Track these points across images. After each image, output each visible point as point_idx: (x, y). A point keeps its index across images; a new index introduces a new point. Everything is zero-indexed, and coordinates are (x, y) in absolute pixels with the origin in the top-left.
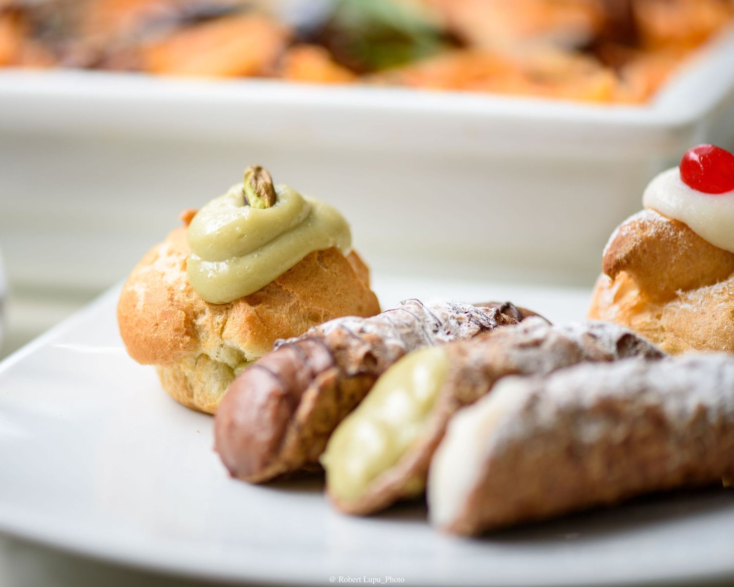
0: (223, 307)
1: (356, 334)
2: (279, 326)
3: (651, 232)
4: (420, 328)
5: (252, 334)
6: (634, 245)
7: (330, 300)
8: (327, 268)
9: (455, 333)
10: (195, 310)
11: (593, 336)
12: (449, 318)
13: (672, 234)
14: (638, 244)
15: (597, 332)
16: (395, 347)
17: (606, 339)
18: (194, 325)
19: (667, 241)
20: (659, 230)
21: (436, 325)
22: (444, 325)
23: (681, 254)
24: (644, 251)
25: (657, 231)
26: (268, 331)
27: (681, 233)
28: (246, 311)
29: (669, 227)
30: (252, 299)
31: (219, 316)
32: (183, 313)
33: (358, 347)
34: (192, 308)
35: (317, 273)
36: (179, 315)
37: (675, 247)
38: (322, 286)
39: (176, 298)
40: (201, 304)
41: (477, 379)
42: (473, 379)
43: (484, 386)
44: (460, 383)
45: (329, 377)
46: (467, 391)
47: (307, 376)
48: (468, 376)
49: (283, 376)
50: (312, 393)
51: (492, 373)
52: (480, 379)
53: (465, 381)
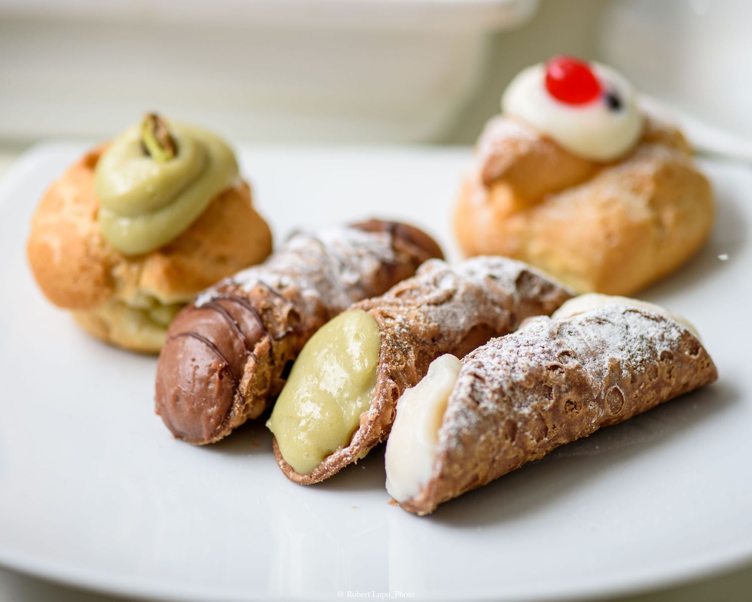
0: (137, 259)
1: (276, 290)
3: (523, 149)
5: (170, 285)
9: (360, 272)
10: (111, 262)
11: (493, 277)
12: (351, 255)
15: (496, 272)
16: (313, 298)
17: (505, 279)
18: (110, 277)
22: (348, 265)
25: (530, 151)
26: (185, 279)
28: (162, 263)
30: (167, 249)
31: (134, 267)
32: (100, 265)
33: (281, 306)
34: (109, 260)
36: (96, 269)
40: (115, 257)
41: (405, 342)
42: (401, 343)
43: (412, 349)
44: (391, 349)
45: (261, 345)
46: (399, 357)
47: (243, 345)
48: (398, 341)
49: (220, 346)
50: (250, 363)
51: (416, 333)
52: (408, 342)
53: (396, 347)
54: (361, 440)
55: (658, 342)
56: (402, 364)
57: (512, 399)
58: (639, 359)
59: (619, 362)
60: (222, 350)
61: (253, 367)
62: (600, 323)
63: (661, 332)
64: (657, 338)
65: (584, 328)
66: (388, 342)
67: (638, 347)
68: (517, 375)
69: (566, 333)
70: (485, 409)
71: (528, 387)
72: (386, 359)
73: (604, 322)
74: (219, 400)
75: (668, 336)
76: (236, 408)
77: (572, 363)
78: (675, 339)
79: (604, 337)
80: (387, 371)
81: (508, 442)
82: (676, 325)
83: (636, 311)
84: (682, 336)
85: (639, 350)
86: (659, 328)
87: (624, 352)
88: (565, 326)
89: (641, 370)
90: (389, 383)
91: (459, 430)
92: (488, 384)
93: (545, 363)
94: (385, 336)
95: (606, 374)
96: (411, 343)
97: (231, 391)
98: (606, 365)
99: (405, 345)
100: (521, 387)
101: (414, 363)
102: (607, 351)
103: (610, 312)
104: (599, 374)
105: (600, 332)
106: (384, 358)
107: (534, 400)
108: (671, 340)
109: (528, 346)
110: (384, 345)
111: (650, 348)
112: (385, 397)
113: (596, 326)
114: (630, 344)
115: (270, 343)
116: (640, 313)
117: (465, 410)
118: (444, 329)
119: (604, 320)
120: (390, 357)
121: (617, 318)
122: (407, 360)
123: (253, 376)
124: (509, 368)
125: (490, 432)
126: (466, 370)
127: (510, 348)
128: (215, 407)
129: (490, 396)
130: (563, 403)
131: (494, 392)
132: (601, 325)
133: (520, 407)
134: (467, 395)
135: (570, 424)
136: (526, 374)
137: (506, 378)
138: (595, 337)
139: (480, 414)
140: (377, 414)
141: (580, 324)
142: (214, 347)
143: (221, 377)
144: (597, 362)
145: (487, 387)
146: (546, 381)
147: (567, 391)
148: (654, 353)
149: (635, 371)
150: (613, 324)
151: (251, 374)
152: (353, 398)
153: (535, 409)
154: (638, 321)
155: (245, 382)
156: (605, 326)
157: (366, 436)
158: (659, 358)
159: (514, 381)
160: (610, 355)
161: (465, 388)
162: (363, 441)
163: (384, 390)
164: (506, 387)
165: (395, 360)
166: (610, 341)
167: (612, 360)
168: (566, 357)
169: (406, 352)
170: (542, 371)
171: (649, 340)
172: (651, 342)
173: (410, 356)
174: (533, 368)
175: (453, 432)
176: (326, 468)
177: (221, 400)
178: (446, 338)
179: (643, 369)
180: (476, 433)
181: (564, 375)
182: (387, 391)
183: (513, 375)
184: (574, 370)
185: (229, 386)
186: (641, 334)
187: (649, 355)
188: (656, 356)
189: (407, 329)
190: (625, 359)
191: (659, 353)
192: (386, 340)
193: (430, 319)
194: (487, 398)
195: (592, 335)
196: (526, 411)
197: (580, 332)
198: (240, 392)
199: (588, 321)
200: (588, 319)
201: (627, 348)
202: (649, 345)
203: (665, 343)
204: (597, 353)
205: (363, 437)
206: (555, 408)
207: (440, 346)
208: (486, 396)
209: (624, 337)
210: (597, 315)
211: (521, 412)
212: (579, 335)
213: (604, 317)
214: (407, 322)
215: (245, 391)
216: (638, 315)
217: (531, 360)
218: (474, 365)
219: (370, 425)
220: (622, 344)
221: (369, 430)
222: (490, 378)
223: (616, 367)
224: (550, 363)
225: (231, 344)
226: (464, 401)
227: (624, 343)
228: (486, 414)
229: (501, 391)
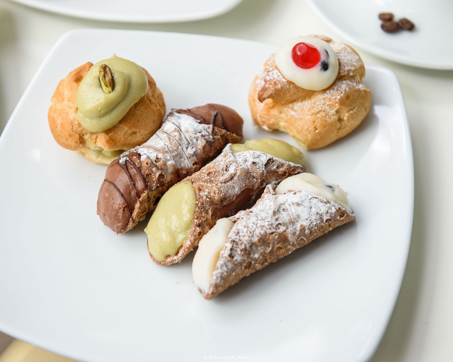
1: (155, 163)
2: (120, 141)
3: (279, 86)
4: (181, 150)
5: (109, 146)
6: (271, 92)
7: (141, 125)
8: (138, 111)
9: (196, 147)
10: (83, 133)
11: (254, 163)
12: (193, 138)
13: (288, 86)
14: (273, 92)
16: (172, 165)
17: (260, 164)
18: (83, 139)
19: (286, 89)
20: (283, 86)
21: (188, 144)
22: (191, 143)
23: (291, 93)
24: (276, 94)
25: (281, 86)
26: (116, 144)
27: (292, 86)
28: (105, 138)
29: (286, 83)
30: (107, 131)
31: (93, 136)
32: (78, 135)
33: (156, 172)
34: (82, 132)
35: (134, 115)
36: (76, 137)
37: (289, 91)
38: (137, 120)
39: (74, 129)
40: (85, 131)
41: (208, 206)
42: (206, 206)
43: (211, 208)
44: (200, 211)
45: (144, 195)
46: (203, 214)
47: (135, 194)
48: (204, 205)
49: (125, 195)
50: (137, 205)
51: (213, 200)
52: (209, 205)
53: (202, 209)
54: (182, 255)
55: (325, 215)
56: (204, 218)
57: (251, 251)
58: (315, 223)
59: (305, 227)
60: (125, 196)
61: (139, 207)
62: (298, 205)
63: (327, 209)
64: (325, 213)
65: (290, 207)
66: (199, 208)
67: (315, 218)
68: (254, 239)
69: (281, 210)
70: (236, 260)
71: (259, 245)
72: (197, 217)
73: (300, 205)
74: (122, 220)
75: (330, 211)
76: (130, 224)
77: (282, 229)
78: (333, 212)
79: (299, 213)
80: (197, 224)
81: (247, 270)
82: (335, 205)
83: (316, 198)
84: (337, 211)
85: (315, 219)
86: (327, 207)
87: (308, 221)
88: (282, 206)
89: (315, 228)
90: (197, 230)
91: (222, 273)
92: (239, 246)
93: (269, 231)
94: (198, 204)
95: (298, 233)
96: (210, 206)
97: (128, 217)
98: (298, 229)
99: (207, 207)
100: (255, 244)
101: (210, 216)
102: (300, 220)
103: (304, 199)
104: (294, 234)
105: (297, 210)
106: (196, 217)
107: (261, 249)
108: (332, 213)
109: (262, 220)
110: (197, 209)
111: (321, 218)
112: (195, 236)
113: (296, 206)
114: (311, 217)
115: (148, 194)
116: (319, 199)
117: (226, 262)
118: (227, 196)
119: (300, 204)
120: (199, 216)
121: (307, 203)
122: (207, 214)
123: (138, 211)
124: (251, 235)
125: (237, 270)
126: (230, 238)
127: (253, 221)
128: (121, 223)
129: (239, 253)
130: (275, 249)
131: (241, 250)
132: (299, 206)
133: (254, 254)
134: (228, 255)
135: (278, 256)
136: (259, 238)
137: (249, 242)
138: (295, 213)
139: (234, 263)
140: (190, 245)
141: (289, 205)
142: (122, 195)
143: (124, 210)
144: (294, 227)
145: (239, 248)
146: (268, 241)
147: (278, 243)
148: (322, 220)
149: (312, 229)
150: (304, 206)
151: (138, 210)
152: (180, 233)
153: (261, 254)
154: (317, 203)
155: (135, 213)
156: (301, 207)
157: (184, 254)
158: (324, 222)
159: (252, 243)
160: (301, 223)
161: (228, 251)
162: (183, 256)
163: (195, 233)
164: (248, 246)
165: (202, 217)
166: (301, 215)
167: (301, 226)
168: (279, 226)
169: (208, 210)
170: (266, 236)
171: (321, 214)
172: (321, 215)
173: (209, 212)
174: (262, 234)
175: (219, 275)
176: (166, 263)
177: (123, 220)
178: (228, 200)
179: (316, 228)
180: (231, 272)
181: (277, 237)
182: (196, 234)
183: (253, 239)
184: (282, 233)
185: (127, 215)
186: (317, 211)
187: (320, 222)
188: (323, 221)
189: (209, 198)
190: (308, 225)
191: (325, 220)
192: (198, 206)
193: (221, 191)
194: (238, 254)
195: (294, 211)
196: (256, 256)
197: (289, 209)
198: (132, 217)
199: (293, 204)
200: (293, 203)
201: (310, 218)
202: (320, 217)
203: (328, 215)
204: (295, 222)
205: (183, 254)
206: (272, 251)
207: (225, 204)
208: (238, 253)
209: (309, 213)
210: (297, 202)
211: (254, 257)
212: (288, 211)
213: (300, 203)
214: (210, 194)
215: (135, 218)
216: (317, 200)
217: (262, 230)
218: (234, 234)
219: (187, 249)
220: (307, 217)
221: (186, 251)
222: (241, 242)
223: (303, 229)
224: (271, 231)
225: (130, 193)
226: (226, 258)
227: (308, 216)
228: (236, 263)
229: (245, 249)
